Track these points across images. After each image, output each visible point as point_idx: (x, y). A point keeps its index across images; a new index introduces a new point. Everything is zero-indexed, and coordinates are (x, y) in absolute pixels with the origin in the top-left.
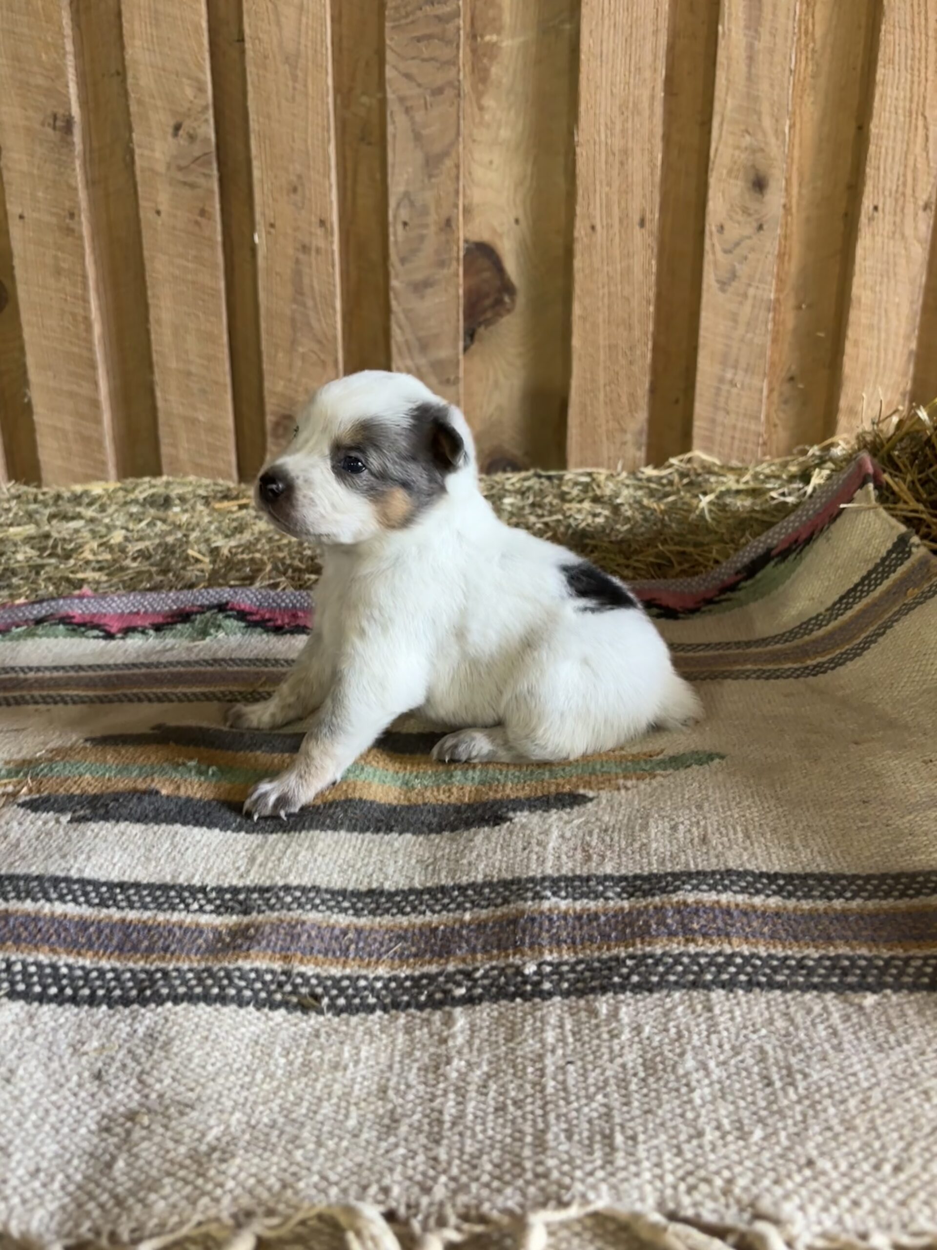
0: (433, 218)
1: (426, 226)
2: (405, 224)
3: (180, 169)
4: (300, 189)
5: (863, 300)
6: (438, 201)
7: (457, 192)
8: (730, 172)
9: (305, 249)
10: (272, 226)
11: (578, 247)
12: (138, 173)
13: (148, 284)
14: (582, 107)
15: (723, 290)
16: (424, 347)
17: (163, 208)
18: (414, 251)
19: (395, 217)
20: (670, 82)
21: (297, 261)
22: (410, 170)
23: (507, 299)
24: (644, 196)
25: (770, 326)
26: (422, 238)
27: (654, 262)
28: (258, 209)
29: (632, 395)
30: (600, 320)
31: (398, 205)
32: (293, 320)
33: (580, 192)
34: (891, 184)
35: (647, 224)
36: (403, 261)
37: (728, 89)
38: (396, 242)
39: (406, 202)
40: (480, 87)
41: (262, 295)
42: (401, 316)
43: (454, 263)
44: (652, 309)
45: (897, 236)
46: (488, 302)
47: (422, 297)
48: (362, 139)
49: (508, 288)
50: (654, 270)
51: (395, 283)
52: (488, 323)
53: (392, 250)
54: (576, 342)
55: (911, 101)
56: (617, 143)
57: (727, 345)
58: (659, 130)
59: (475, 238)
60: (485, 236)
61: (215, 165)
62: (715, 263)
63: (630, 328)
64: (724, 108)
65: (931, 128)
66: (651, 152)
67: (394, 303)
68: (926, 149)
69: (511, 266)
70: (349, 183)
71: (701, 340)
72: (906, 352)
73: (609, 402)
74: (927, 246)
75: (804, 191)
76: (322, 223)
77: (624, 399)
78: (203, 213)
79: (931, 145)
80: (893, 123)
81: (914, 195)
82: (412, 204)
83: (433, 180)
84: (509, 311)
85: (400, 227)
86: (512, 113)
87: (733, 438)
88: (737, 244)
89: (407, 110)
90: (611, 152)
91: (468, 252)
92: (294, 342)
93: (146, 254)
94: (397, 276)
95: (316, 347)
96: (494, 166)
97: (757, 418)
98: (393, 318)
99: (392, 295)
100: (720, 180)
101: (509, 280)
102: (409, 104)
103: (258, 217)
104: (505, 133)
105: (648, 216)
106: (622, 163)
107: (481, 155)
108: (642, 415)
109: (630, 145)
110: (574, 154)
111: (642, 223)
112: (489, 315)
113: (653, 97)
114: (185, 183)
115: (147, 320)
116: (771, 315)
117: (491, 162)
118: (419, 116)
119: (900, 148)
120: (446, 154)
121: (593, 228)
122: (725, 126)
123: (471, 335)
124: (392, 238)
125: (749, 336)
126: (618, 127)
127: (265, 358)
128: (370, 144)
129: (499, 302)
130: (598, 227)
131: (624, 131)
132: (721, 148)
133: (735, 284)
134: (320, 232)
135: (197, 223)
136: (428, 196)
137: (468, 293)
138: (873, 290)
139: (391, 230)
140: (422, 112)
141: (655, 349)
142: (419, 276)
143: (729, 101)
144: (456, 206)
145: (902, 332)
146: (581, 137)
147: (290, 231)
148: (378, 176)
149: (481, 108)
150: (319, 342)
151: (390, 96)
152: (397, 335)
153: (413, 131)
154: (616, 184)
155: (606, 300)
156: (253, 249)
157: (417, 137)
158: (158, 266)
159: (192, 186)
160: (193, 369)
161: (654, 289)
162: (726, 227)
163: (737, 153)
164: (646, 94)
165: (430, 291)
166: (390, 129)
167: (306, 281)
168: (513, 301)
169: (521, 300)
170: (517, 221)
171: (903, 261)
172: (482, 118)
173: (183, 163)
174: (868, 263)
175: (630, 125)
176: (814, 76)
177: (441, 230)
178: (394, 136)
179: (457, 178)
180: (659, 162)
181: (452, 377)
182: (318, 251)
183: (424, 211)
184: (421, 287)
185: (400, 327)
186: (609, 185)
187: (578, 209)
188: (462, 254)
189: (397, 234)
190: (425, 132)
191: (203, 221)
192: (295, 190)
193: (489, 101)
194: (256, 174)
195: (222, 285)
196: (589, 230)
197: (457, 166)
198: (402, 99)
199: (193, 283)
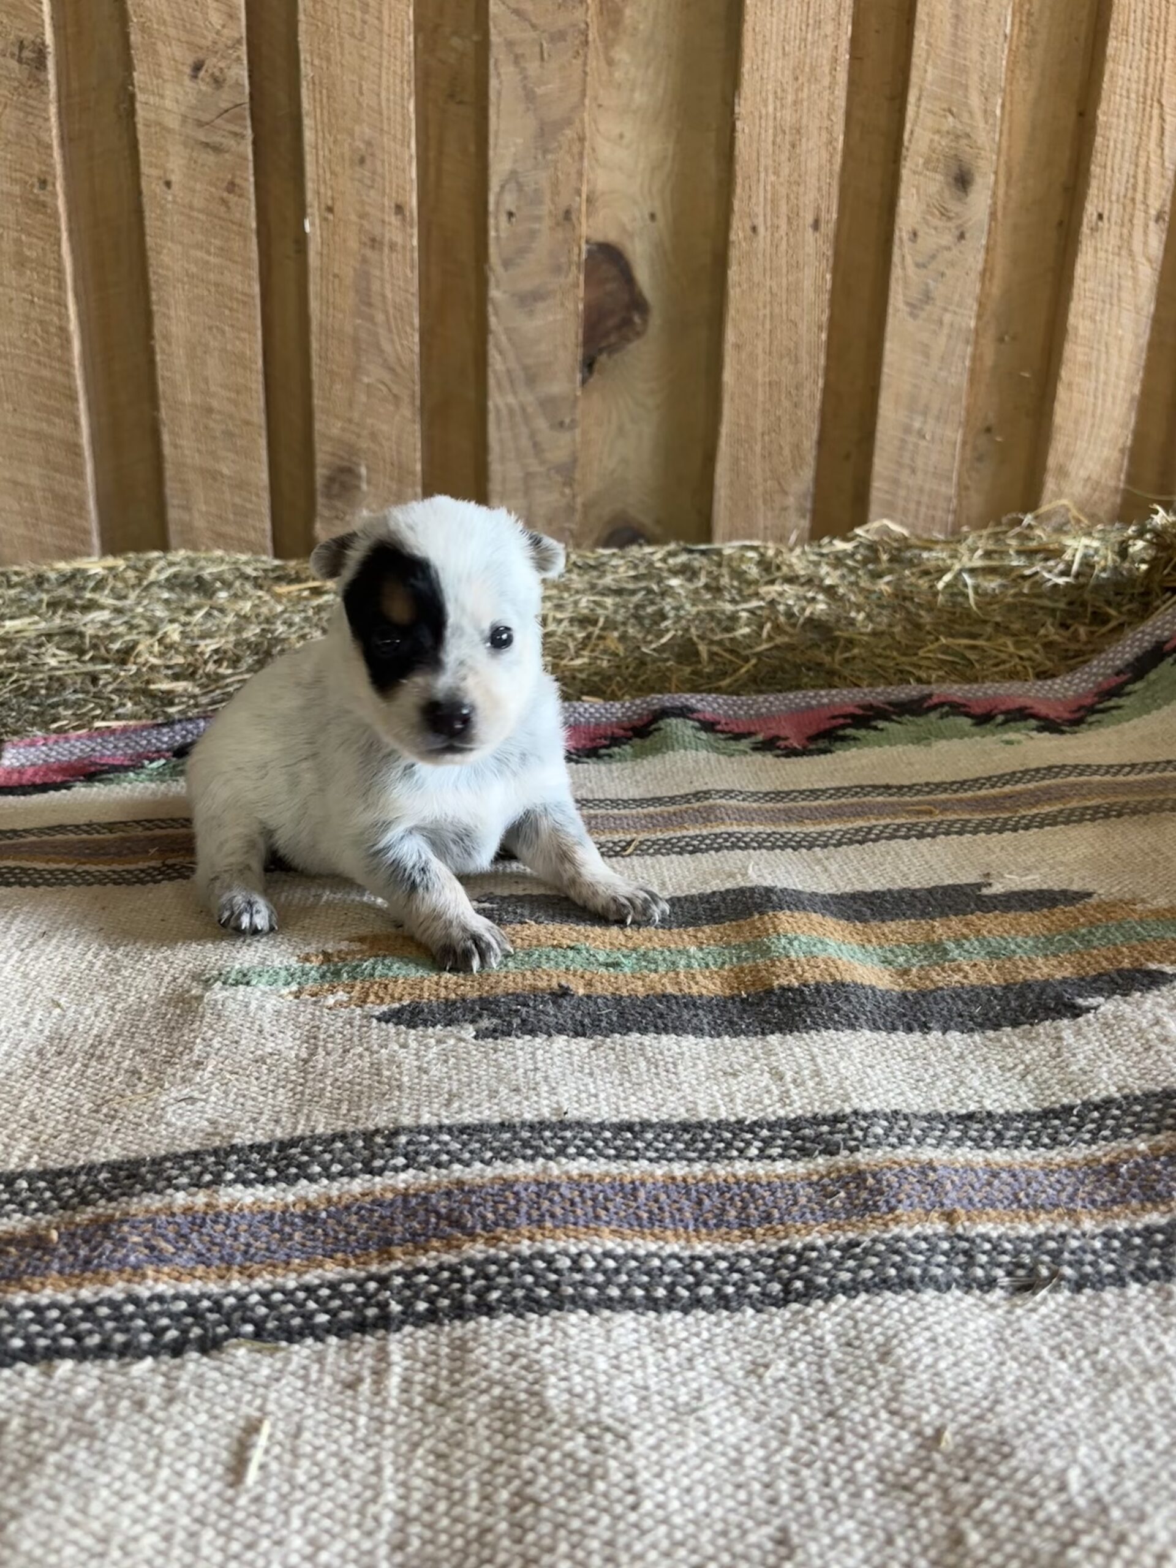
0: (546, 208)
1: (538, 219)
2: (511, 214)
3: (200, 124)
4: (368, 162)
5: (1081, 332)
6: (555, 185)
7: (580, 174)
8: (927, 162)
9: (374, 243)
10: (330, 209)
11: (734, 254)
12: (140, 127)
13: (153, 284)
14: (746, 67)
15: (914, 316)
16: (531, 380)
17: (174, 178)
18: (522, 251)
19: (497, 204)
20: (855, 42)
21: (364, 260)
22: (520, 141)
23: (637, 319)
24: (820, 189)
25: (968, 363)
26: (533, 234)
27: (828, 276)
28: (310, 186)
29: (797, 447)
30: (759, 351)
31: (502, 187)
32: (356, 340)
33: (739, 180)
34: (1118, 188)
35: (823, 226)
36: (507, 264)
37: (928, 53)
38: (498, 238)
39: (512, 185)
40: (610, 34)
41: (314, 305)
42: (503, 339)
43: (574, 268)
44: (824, 336)
45: (1124, 252)
46: (611, 322)
47: (531, 314)
48: (452, 96)
49: (638, 304)
50: (829, 286)
51: (495, 293)
52: (612, 349)
53: (493, 250)
54: (728, 376)
55: (1146, 84)
56: (788, 116)
57: (915, 386)
58: (841, 103)
59: (599, 237)
60: (612, 236)
61: (248, 123)
62: (906, 279)
63: (797, 361)
64: (924, 80)
65: (1168, 118)
66: (830, 132)
67: (493, 320)
68: (1161, 145)
69: (643, 275)
70: (432, 154)
71: (885, 379)
72: (1128, 397)
73: (767, 456)
74: (1157, 265)
75: (1012, 192)
76: (399, 209)
77: (786, 452)
78: (232, 187)
79: (1167, 140)
80: (1123, 110)
81: (1144, 203)
82: (520, 187)
83: (549, 157)
84: (638, 334)
85: (503, 218)
86: (651, 71)
87: (919, 503)
88: (933, 257)
89: (517, 59)
90: (779, 130)
91: (590, 253)
92: (357, 370)
93: (149, 241)
94: (498, 286)
95: (387, 377)
96: (625, 141)
97: (949, 479)
98: (491, 340)
99: (490, 309)
100: (915, 172)
101: (640, 294)
102: (519, 50)
103: (310, 196)
104: (640, 97)
105: (824, 215)
106: (793, 146)
107: (609, 125)
108: (808, 473)
109: (804, 121)
110: (733, 129)
111: (816, 225)
112: (613, 339)
113: (835, 60)
114: (207, 145)
115: (149, 334)
116: (969, 349)
117: (621, 136)
118: (533, 67)
119: (1131, 141)
120: (568, 122)
121: (754, 229)
122: (923, 103)
123: (589, 365)
124: (492, 233)
125: (943, 374)
126: (790, 98)
127: (316, 391)
128: (460, 103)
129: (627, 322)
130: (761, 230)
131: (795, 103)
132: (917, 130)
133: (928, 308)
134: (394, 220)
135: (224, 202)
136: (543, 178)
137: (588, 308)
138: (1094, 321)
139: (492, 221)
140: (537, 63)
141: (828, 390)
142: (526, 286)
143: (930, 69)
144: (578, 192)
145: (1123, 372)
146: (743, 108)
147: (353, 218)
148: (472, 148)
149: (610, 62)
150: (392, 370)
151: (494, 38)
152: (497, 363)
153: (525, 87)
154: (785, 171)
155: (768, 326)
156: (301, 241)
157: (530, 96)
158: (166, 259)
159: (217, 149)
160: (215, 404)
161: (827, 312)
162: (920, 234)
163: (937, 137)
164: (827, 54)
165: (541, 305)
166: (493, 83)
167: (376, 286)
168: (645, 322)
169: (656, 320)
170: (653, 216)
171: (1128, 284)
172: (611, 74)
173: (205, 117)
174: (1088, 285)
175: (804, 94)
176: (1030, 45)
177: (558, 224)
178: (499, 93)
179: (581, 155)
180: (840, 145)
181: (567, 421)
182: (393, 247)
183: (536, 199)
184: (529, 300)
185: (501, 353)
186: (776, 173)
187: (737, 204)
188: (584, 256)
189: (498, 229)
190: (540, 91)
191: (233, 199)
192: (362, 161)
193: (621, 54)
194: (308, 135)
195: (256, 289)
196: (749, 232)
197: (582, 139)
198: (510, 44)
199: (217, 285)
